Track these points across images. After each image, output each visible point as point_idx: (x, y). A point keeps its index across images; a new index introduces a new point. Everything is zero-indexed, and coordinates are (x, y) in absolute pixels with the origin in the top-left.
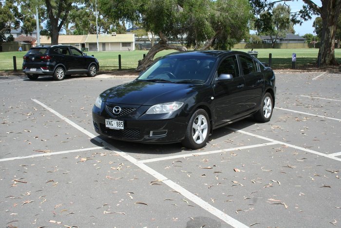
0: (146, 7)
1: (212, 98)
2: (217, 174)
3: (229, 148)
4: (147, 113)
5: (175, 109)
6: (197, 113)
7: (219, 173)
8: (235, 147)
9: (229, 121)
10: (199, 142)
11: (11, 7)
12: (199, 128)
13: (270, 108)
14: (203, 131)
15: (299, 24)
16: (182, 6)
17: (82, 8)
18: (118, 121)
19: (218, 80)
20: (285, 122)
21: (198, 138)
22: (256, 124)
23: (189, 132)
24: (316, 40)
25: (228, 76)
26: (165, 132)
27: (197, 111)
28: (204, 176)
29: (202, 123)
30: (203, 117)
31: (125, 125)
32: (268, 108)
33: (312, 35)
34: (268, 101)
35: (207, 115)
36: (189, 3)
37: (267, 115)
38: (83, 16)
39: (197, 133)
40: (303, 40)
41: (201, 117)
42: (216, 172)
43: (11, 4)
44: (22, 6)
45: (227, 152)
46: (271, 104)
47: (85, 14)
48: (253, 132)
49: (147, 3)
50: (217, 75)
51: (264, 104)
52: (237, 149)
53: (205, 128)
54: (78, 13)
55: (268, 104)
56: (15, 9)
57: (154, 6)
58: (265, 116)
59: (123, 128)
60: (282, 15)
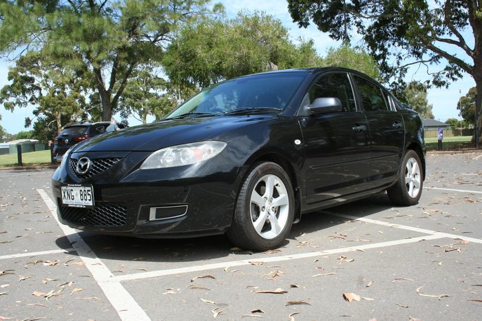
0: (224, 66)
1: (298, 142)
2: (294, 307)
3: (337, 248)
4: (143, 168)
5: (207, 157)
6: (261, 169)
7: (302, 306)
8: (351, 246)
9: (337, 198)
10: (270, 235)
11: (76, 97)
12: (267, 205)
13: (418, 179)
14: (278, 211)
15: (445, 87)
16: (276, 63)
17: (163, 96)
18: (83, 189)
19: (311, 110)
20: (448, 204)
21: (267, 226)
22: (393, 209)
23: (242, 210)
24: (463, 127)
25: (331, 102)
26: (182, 210)
27: (261, 166)
28: (257, 314)
29: (276, 194)
30: (277, 181)
31: (97, 196)
32: (413, 179)
33: (457, 120)
34: (413, 167)
35: (286, 176)
36: (287, 60)
37: (413, 193)
38: (165, 106)
39: (263, 215)
40: (445, 126)
41: (272, 181)
42: (292, 303)
43: (76, 93)
44: (91, 97)
45: (330, 256)
46: (419, 173)
47: (166, 103)
48: (388, 219)
49: (227, 60)
50: (308, 101)
51: (407, 172)
52: (354, 248)
53: (284, 206)
54: (158, 101)
55: (413, 172)
56: (82, 100)
57: (237, 63)
58: (410, 193)
59: (91, 203)
60: (416, 96)
